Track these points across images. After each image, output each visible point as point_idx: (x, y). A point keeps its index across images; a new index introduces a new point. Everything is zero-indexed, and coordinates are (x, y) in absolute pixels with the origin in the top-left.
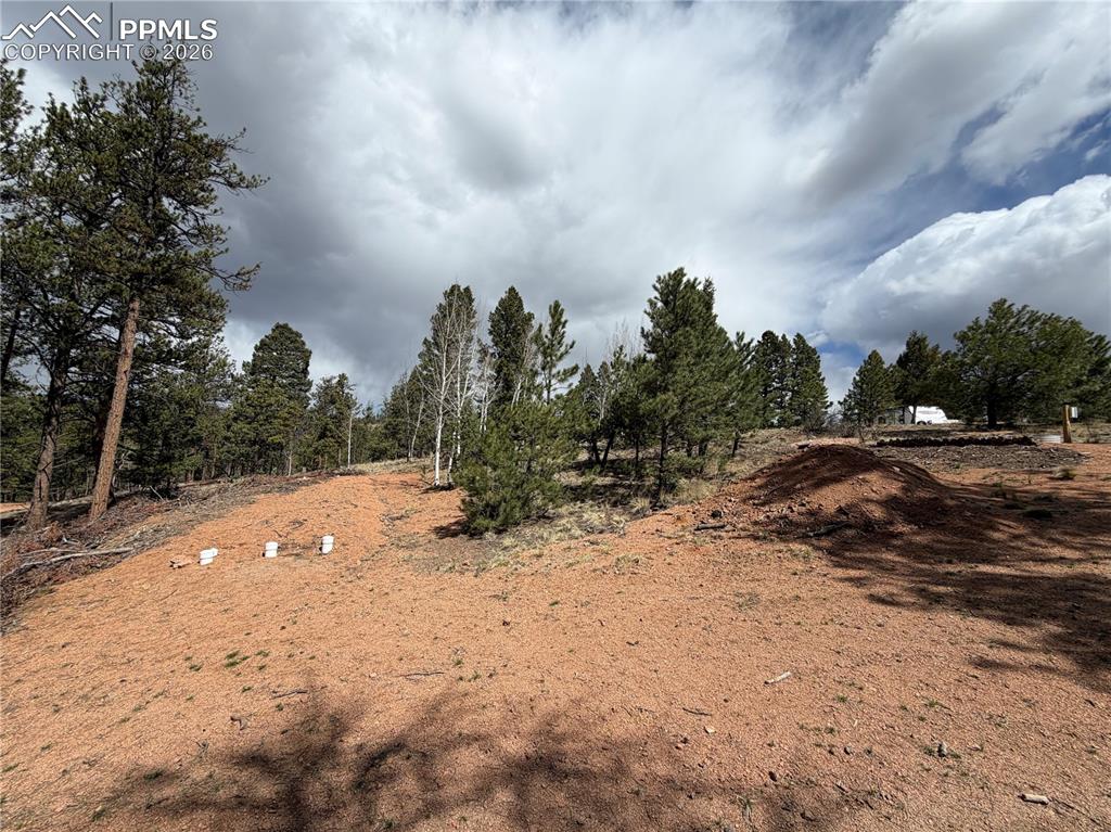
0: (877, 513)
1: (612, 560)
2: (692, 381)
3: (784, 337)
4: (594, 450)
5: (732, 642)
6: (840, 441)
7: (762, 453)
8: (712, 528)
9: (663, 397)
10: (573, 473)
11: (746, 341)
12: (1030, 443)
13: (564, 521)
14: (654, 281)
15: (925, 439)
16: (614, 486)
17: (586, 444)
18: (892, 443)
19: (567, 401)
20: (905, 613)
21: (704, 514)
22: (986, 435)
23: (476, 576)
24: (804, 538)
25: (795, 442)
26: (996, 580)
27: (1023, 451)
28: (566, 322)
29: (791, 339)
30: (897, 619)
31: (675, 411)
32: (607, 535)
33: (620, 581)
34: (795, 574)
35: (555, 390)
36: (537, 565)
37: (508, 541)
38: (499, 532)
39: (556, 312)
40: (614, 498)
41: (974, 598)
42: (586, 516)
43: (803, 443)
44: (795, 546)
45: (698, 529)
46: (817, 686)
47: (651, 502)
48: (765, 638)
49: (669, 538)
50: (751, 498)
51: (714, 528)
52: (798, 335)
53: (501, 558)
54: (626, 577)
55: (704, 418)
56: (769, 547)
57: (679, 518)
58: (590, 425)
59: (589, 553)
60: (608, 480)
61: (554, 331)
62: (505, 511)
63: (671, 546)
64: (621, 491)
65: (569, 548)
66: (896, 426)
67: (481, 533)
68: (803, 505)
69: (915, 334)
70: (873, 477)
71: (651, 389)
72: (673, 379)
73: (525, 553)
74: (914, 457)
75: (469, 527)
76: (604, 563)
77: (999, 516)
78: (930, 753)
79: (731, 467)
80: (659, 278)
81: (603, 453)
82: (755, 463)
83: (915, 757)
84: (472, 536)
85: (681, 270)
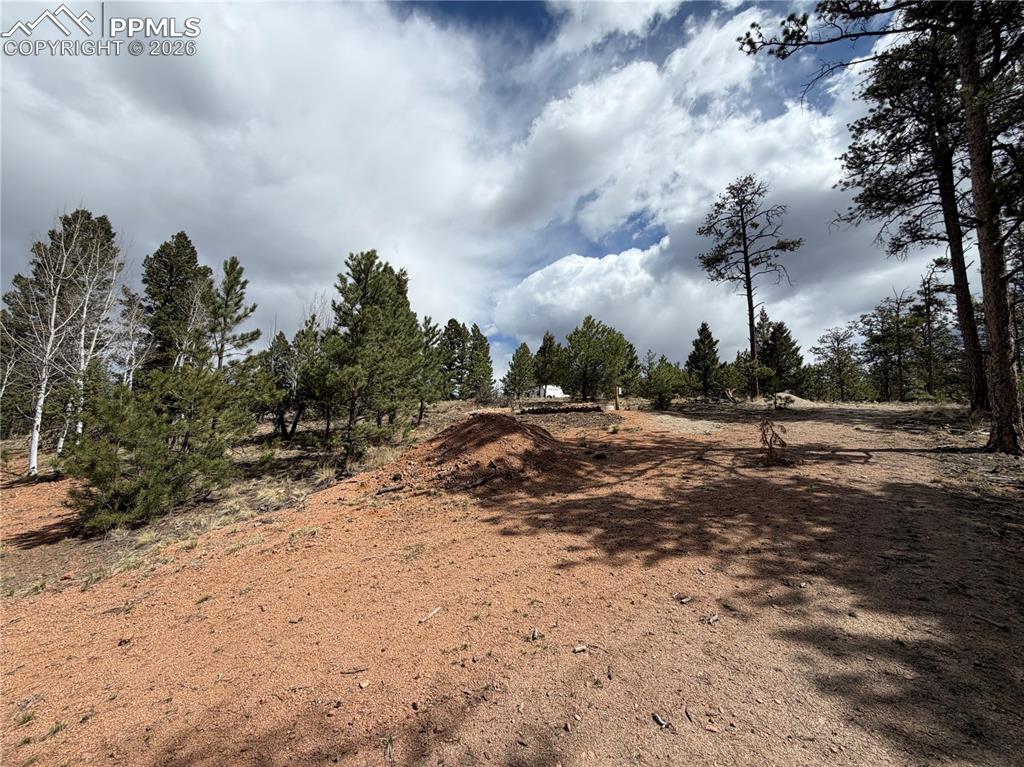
0: (516, 463)
1: (285, 536)
2: (380, 357)
3: (464, 325)
4: (280, 422)
5: (396, 593)
6: (498, 410)
7: (442, 421)
8: (392, 490)
9: (351, 369)
10: (253, 448)
11: (432, 325)
12: (601, 411)
13: (231, 503)
14: (346, 257)
15: (548, 409)
16: (299, 458)
17: (271, 416)
18: (530, 412)
19: (242, 369)
20: (525, 538)
21: (387, 479)
22: (580, 405)
23: (83, 591)
24: (466, 489)
25: (467, 411)
26: (574, 505)
27: (597, 415)
28: (246, 282)
29: (469, 328)
30: (518, 543)
31: (363, 383)
32: (284, 512)
33: (293, 558)
34: (455, 521)
35: (229, 355)
36: (185, 559)
37: (145, 536)
38: (134, 526)
39: (233, 269)
40: (296, 469)
41: (563, 520)
42: (261, 494)
43: (474, 412)
44: (458, 498)
45: (379, 493)
46: (459, 612)
47: (336, 472)
48: (425, 582)
49: (351, 505)
50: (428, 459)
51: (394, 490)
52: (475, 326)
53: (132, 559)
54: (299, 553)
55: (392, 390)
56: (438, 501)
57: (362, 485)
58: (273, 396)
59: (259, 534)
60: (294, 453)
61: (229, 289)
62: (145, 499)
63: (351, 513)
64: (306, 463)
65: (235, 532)
66: (534, 399)
67: (103, 533)
68: (466, 463)
69: (547, 333)
70: (516, 437)
71: (341, 359)
72: (362, 353)
73: (170, 548)
74: (541, 422)
75: (83, 527)
76: (278, 542)
77: (580, 460)
78: (527, 640)
79: (413, 434)
80: (352, 256)
81: (291, 425)
82: (436, 430)
83: (519, 645)
84: (87, 537)
85: (374, 252)
